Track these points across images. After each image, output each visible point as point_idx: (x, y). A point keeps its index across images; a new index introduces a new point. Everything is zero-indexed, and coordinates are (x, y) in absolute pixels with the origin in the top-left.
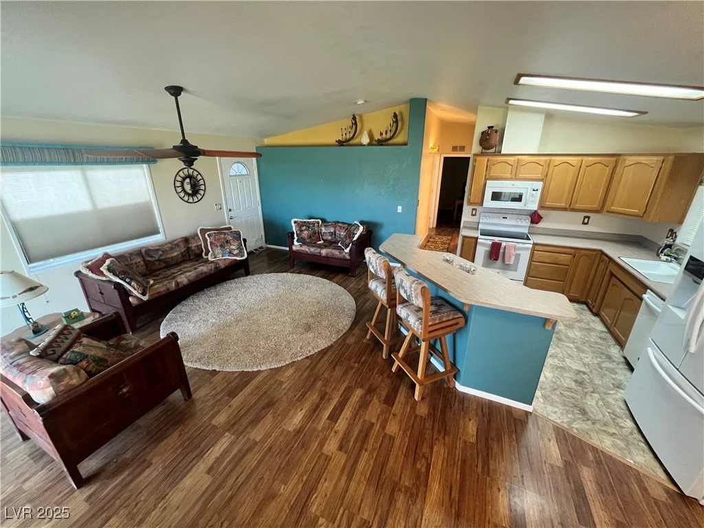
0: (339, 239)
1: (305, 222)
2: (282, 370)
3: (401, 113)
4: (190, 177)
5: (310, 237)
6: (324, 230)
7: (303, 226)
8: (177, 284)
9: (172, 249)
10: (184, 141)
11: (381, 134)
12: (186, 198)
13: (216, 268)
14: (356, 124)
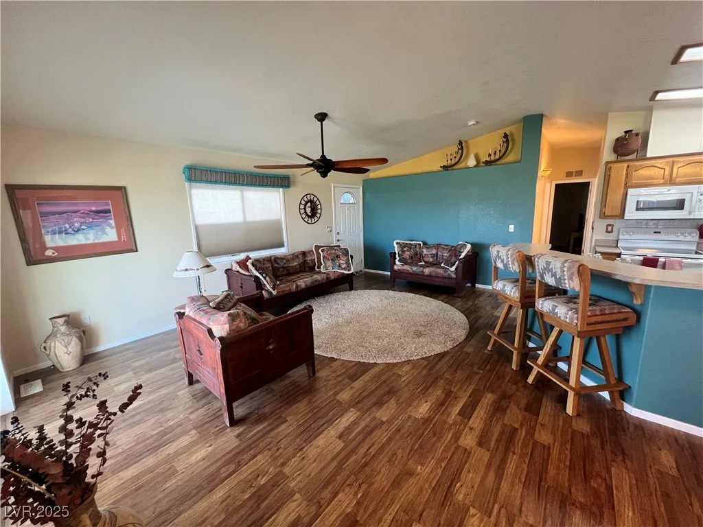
0: (441, 261)
1: (407, 244)
2: (399, 365)
3: (512, 134)
4: (311, 201)
5: (412, 258)
6: (425, 251)
7: (405, 247)
8: (297, 286)
9: (293, 259)
10: (323, 156)
11: (490, 155)
12: (306, 219)
13: (327, 278)
14: (462, 148)
